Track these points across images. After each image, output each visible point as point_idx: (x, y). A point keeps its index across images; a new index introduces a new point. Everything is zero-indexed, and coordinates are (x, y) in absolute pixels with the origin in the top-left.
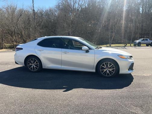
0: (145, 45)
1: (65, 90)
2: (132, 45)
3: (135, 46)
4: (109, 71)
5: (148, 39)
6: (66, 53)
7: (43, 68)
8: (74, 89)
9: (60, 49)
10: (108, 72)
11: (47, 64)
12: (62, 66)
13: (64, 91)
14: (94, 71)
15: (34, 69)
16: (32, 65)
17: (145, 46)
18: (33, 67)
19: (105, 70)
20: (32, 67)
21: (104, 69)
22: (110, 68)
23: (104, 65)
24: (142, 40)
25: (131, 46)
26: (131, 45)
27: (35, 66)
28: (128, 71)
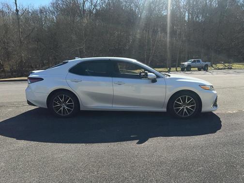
0: (197, 69)
2: (179, 69)
3: (183, 70)
4: (187, 108)
5: (200, 60)
6: (121, 84)
7: (81, 109)
8: (150, 139)
9: (110, 79)
10: (185, 110)
11: (88, 103)
12: (114, 106)
14: (165, 110)
15: (65, 113)
16: (61, 107)
17: (196, 71)
18: (64, 108)
19: (181, 108)
20: (62, 109)
21: (180, 106)
22: (188, 105)
23: (179, 100)
24: (193, 62)
25: (177, 71)
26: (176, 69)
27: (66, 108)
28: (213, 107)
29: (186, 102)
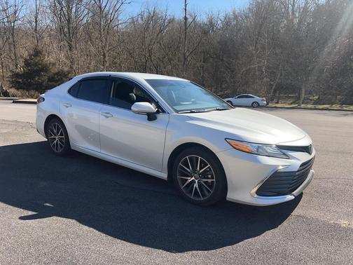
6: (108, 117)
7: (72, 148)
10: (196, 185)
12: (102, 151)
13: (21, 218)
16: (55, 139)
19: (190, 179)
20: (55, 142)
21: (188, 174)
28: (256, 196)
29: (198, 169)
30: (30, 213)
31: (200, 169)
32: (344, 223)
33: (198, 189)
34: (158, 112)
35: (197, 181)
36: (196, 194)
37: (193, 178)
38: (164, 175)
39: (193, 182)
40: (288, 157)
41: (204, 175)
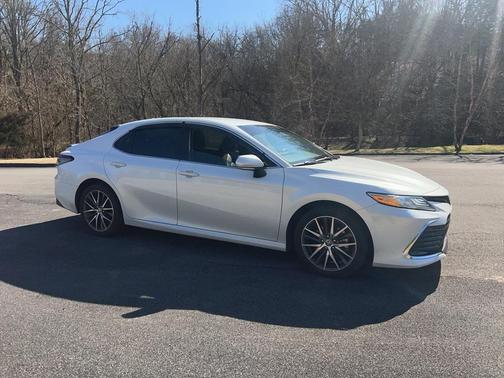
1: (137, 309)
4: (334, 251)
6: (191, 177)
7: (126, 223)
10: (329, 253)
12: (181, 222)
13: (126, 316)
14: (281, 245)
15: (101, 227)
16: (95, 213)
18: (99, 217)
19: (320, 247)
20: (96, 217)
21: (318, 241)
27: (102, 217)
28: (409, 257)
29: (332, 232)
30: (132, 310)
31: (335, 232)
32: (499, 278)
33: (332, 257)
34: (265, 166)
35: (329, 248)
36: (330, 264)
37: (324, 245)
38: (282, 245)
39: (325, 250)
40: (434, 209)
41: (339, 239)
